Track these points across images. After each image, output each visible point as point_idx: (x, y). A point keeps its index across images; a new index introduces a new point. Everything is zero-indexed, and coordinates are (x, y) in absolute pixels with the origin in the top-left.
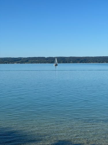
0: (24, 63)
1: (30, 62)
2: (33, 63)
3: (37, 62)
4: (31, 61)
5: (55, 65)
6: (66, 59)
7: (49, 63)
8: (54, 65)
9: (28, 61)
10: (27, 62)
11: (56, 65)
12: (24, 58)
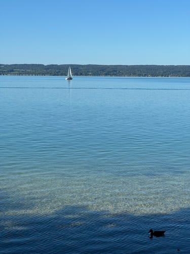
0: (6, 74)
1: (17, 72)
2: (22, 74)
3: (29, 74)
4: (19, 71)
5: (68, 79)
6: (81, 68)
7: (51, 74)
8: (66, 79)
9: (13, 71)
10: (12, 73)
11: (70, 79)
12: (6, 66)
